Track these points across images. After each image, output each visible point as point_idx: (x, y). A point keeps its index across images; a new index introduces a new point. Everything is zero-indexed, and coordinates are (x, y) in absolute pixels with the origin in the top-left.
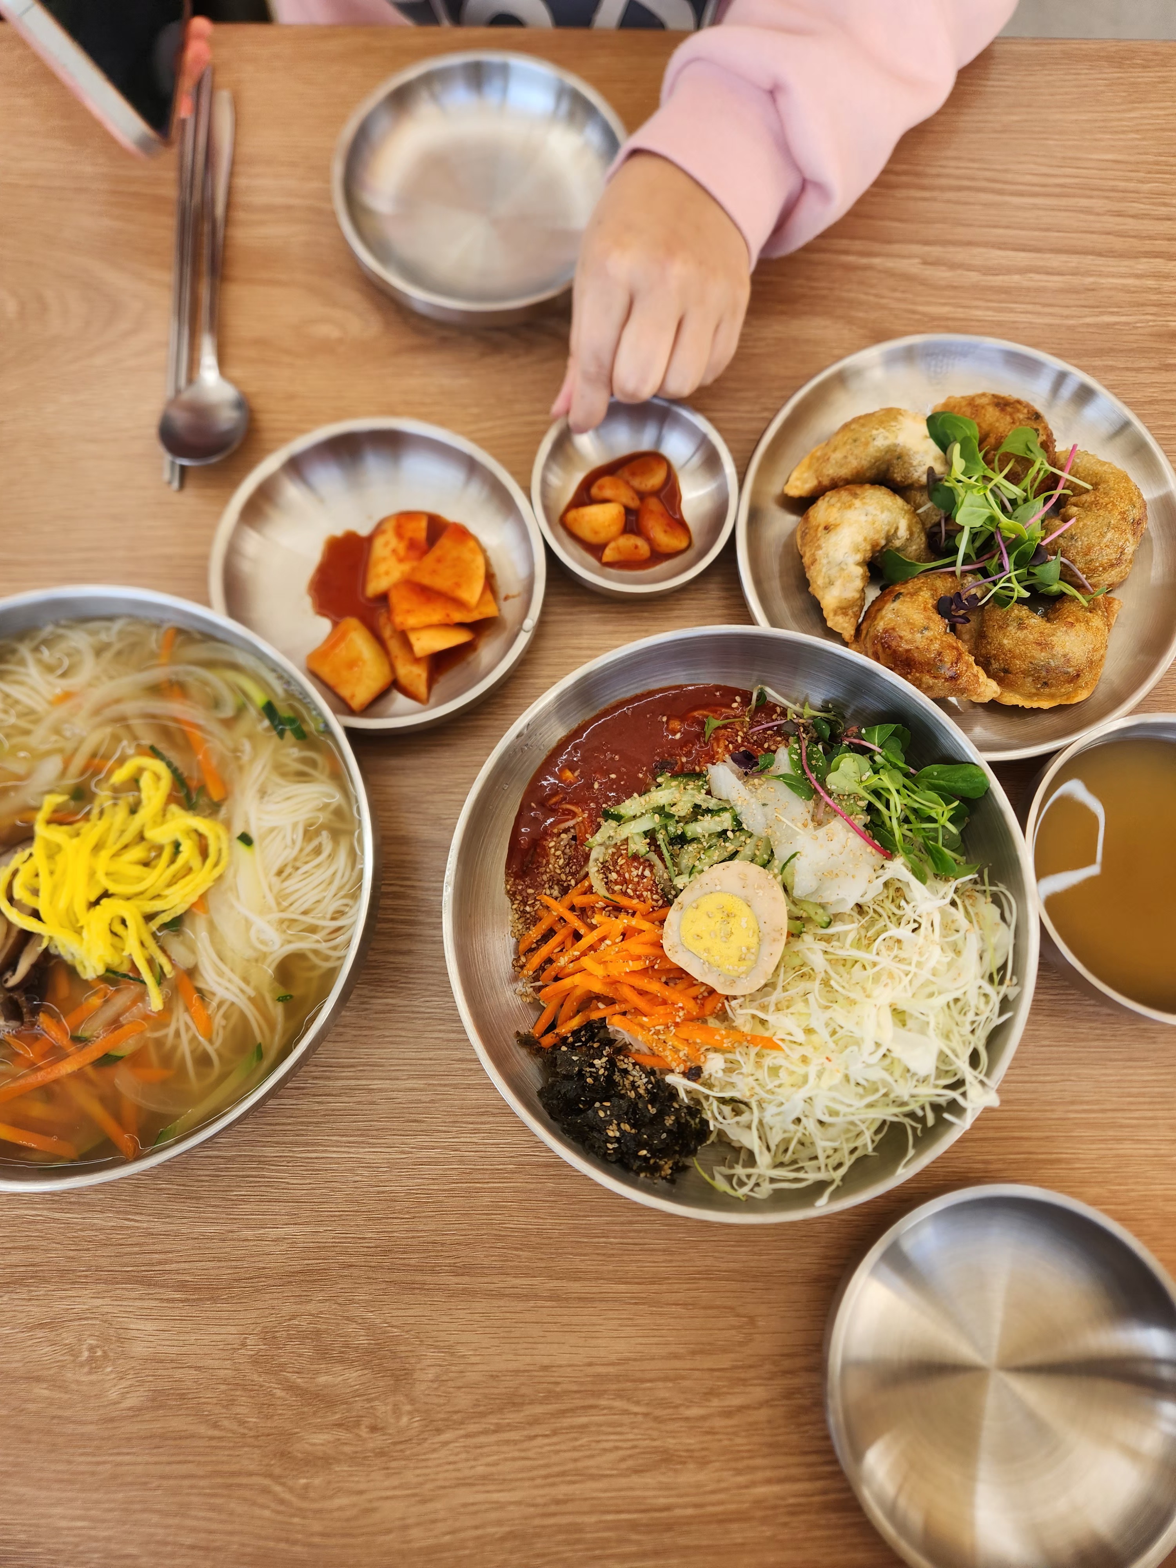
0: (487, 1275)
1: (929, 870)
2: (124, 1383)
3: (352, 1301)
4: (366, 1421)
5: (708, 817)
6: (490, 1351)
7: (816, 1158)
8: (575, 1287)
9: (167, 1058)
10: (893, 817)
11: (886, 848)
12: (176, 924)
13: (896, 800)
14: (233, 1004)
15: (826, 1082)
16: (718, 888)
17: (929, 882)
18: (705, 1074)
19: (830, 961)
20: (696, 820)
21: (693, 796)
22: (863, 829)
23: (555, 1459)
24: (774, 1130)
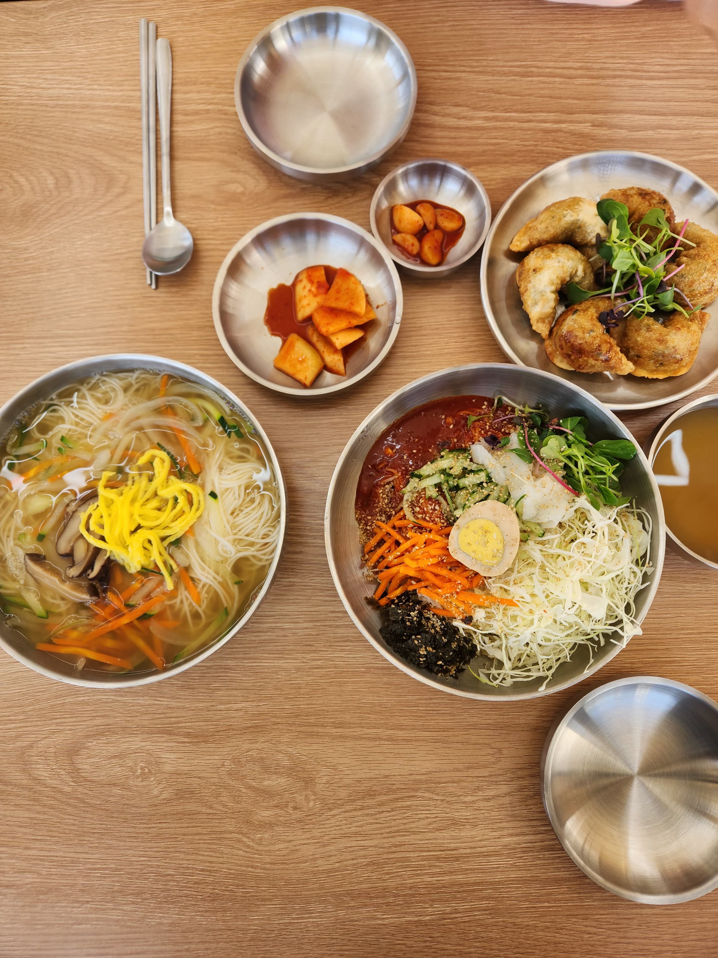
0: (352, 728)
1: (600, 501)
2: (161, 786)
3: (280, 742)
4: (291, 805)
5: (471, 475)
6: (356, 768)
7: (537, 664)
8: (401, 733)
9: (176, 615)
10: (579, 472)
11: (576, 490)
12: (177, 543)
13: (582, 463)
14: (210, 585)
15: (544, 623)
16: (479, 516)
17: (601, 509)
18: (474, 620)
19: (544, 555)
20: (465, 477)
21: (463, 463)
22: (562, 479)
23: (393, 823)
24: (513, 650)
